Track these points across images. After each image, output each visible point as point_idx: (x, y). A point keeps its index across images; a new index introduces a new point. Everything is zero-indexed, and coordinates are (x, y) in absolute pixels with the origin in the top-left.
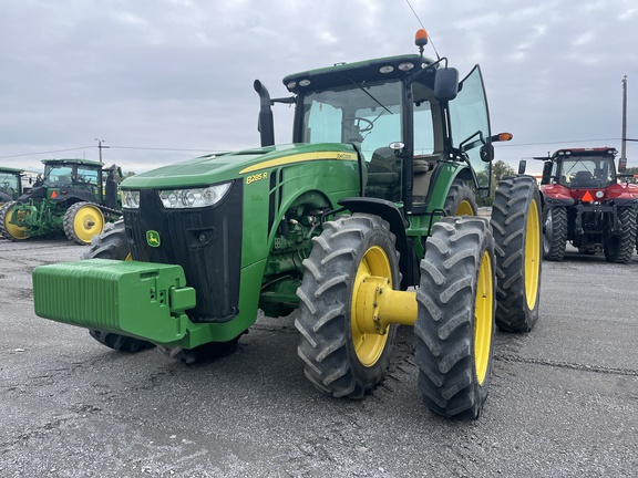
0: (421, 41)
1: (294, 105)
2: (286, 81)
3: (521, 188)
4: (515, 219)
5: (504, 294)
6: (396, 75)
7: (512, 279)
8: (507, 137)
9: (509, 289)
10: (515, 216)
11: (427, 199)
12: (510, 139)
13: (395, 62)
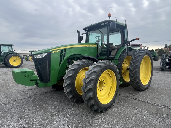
0: (110, 16)
1: (86, 34)
2: (84, 29)
3: (140, 52)
4: (136, 61)
5: (133, 81)
6: (105, 26)
7: (135, 77)
8: (138, 39)
9: (134, 79)
10: (136, 60)
11: (115, 55)
12: (139, 39)
13: (104, 22)
